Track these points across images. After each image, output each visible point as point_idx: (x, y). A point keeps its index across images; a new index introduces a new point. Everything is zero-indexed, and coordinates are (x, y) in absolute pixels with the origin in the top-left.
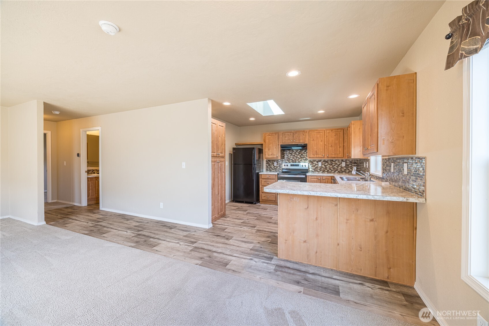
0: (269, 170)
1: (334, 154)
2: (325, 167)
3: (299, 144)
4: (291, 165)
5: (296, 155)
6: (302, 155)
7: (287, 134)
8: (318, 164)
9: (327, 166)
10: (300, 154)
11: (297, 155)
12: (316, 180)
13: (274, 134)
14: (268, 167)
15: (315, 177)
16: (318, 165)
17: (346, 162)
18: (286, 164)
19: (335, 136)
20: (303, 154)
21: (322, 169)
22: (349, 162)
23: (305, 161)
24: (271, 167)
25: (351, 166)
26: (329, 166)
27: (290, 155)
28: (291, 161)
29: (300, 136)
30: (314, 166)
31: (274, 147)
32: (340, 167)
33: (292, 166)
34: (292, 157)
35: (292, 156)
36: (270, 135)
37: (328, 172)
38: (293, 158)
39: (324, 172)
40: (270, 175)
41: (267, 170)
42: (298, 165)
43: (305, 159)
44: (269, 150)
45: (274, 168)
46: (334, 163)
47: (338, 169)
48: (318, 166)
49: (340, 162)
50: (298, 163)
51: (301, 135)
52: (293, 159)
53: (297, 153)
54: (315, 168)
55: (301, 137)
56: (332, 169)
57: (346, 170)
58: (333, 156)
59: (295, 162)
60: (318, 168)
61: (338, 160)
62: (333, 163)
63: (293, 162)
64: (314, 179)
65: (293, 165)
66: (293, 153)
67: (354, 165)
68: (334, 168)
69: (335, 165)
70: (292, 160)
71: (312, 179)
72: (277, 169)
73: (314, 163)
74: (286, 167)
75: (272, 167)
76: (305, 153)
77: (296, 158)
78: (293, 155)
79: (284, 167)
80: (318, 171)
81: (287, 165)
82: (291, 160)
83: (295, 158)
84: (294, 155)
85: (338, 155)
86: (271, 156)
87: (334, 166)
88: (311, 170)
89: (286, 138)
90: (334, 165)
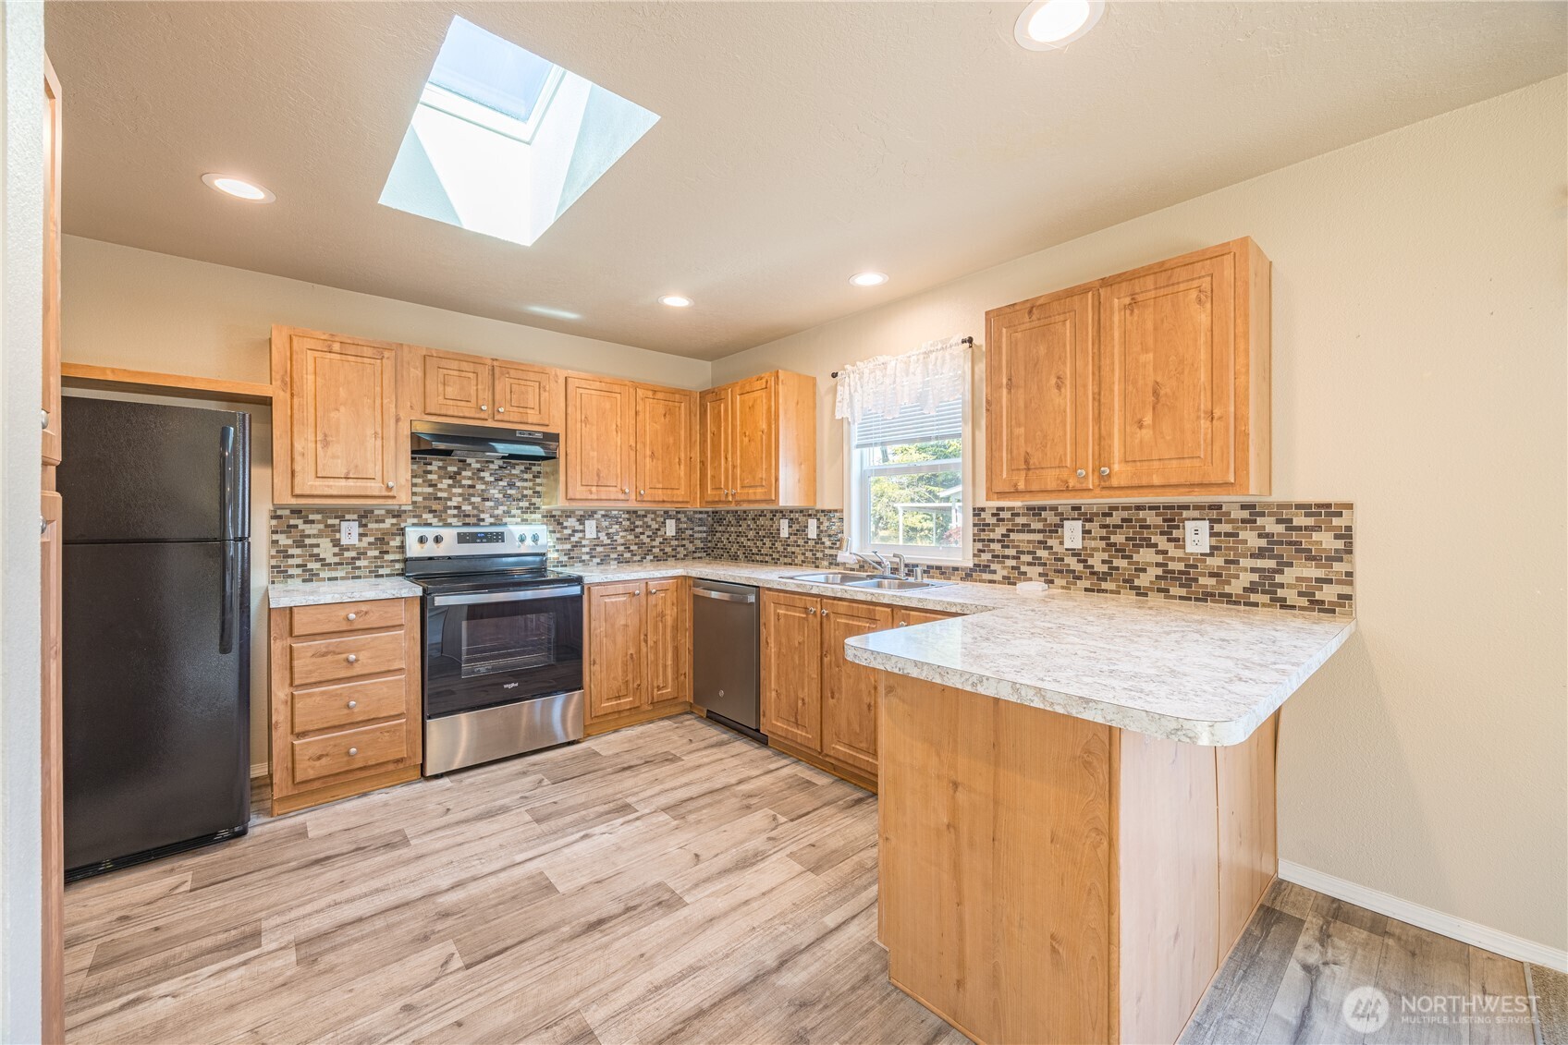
0: (299, 571)
1: (661, 486)
2: (609, 541)
3: (522, 432)
4: (462, 538)
5: (483, 487)
6: (511, 485)
7: (455, 365)
8: (581, 528)
9: (615, 538)
10: (501, 483)
11: (486, 483)
12: (622, 599)
13: (368, 352)
14: (291, 551)
15: (620, 589)
16: (583, 531)
17: (678, 520)
18: (430, 533)
19: (665, 415)
20: (518, 484)
21: (599, 549)
22: (685, 519)
23: (525, 516)
24: (316, 551)
25: (691, 532)
26: (622, 537)
27: (450, 482)
28: (454, 516)
29: (527, 392)
30: (568, 539)
31: (370, 432)
32: (661, 540)
33: (468, 542)
34: (460, 495)
35: (460, 491)
36: (336, 347)
37: (621, 560)
38: (466, 498)
39: (604, 560)
40: (364, 608)
41: (279, 573)
42: (499, 537)
43: (524, 504)
44: (326, 444)
45: (337, 559)
46: (641, 523)
47: (654, 547)
48: (584, 538)
49: (658, 519)
50: (491, 524)
51: (530, 389)
52: (467, 508)
53: (486, 475)
54: (569, 546)
55: (530, 396)
56: (634, 548)
57: (678, 549)
58: (660, 495)
59: (473, 520)
60: (584, 546)
61: (654, 512)
62: (637, 523)
63: (467, 520)
64: (614, 599)
65: (473, 538)
66: (464, 473)
67: (701, 529)
68: (641, 545)
69: (643, 533)
70: (458, 508)
71: (607, 600)
72: (358, 563)
73: (565, 524)
74: (431, 550)
75: (326, 550)
76: (526, 476)
77: (479, 499)
78: (464, 482)
79: (414, 550)
80: (584, 561)
81: (438, 540)
82: (455, 508)
83: (473, 499)
84: (470, 482)
85: (675, 492)
86: (343, 483)
87: (642, 537)
88: (555, 555)
89: (449, 390)
90: (641, 533)
